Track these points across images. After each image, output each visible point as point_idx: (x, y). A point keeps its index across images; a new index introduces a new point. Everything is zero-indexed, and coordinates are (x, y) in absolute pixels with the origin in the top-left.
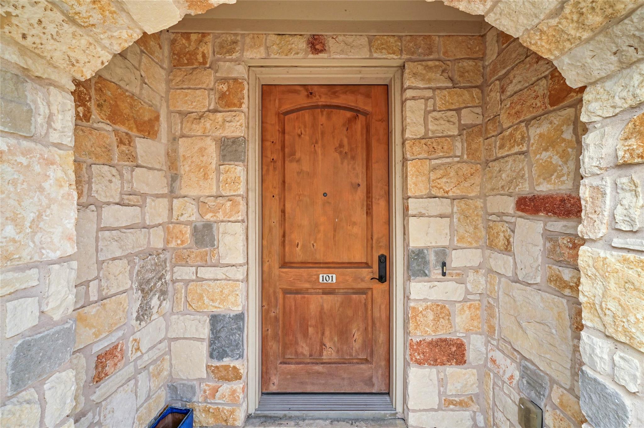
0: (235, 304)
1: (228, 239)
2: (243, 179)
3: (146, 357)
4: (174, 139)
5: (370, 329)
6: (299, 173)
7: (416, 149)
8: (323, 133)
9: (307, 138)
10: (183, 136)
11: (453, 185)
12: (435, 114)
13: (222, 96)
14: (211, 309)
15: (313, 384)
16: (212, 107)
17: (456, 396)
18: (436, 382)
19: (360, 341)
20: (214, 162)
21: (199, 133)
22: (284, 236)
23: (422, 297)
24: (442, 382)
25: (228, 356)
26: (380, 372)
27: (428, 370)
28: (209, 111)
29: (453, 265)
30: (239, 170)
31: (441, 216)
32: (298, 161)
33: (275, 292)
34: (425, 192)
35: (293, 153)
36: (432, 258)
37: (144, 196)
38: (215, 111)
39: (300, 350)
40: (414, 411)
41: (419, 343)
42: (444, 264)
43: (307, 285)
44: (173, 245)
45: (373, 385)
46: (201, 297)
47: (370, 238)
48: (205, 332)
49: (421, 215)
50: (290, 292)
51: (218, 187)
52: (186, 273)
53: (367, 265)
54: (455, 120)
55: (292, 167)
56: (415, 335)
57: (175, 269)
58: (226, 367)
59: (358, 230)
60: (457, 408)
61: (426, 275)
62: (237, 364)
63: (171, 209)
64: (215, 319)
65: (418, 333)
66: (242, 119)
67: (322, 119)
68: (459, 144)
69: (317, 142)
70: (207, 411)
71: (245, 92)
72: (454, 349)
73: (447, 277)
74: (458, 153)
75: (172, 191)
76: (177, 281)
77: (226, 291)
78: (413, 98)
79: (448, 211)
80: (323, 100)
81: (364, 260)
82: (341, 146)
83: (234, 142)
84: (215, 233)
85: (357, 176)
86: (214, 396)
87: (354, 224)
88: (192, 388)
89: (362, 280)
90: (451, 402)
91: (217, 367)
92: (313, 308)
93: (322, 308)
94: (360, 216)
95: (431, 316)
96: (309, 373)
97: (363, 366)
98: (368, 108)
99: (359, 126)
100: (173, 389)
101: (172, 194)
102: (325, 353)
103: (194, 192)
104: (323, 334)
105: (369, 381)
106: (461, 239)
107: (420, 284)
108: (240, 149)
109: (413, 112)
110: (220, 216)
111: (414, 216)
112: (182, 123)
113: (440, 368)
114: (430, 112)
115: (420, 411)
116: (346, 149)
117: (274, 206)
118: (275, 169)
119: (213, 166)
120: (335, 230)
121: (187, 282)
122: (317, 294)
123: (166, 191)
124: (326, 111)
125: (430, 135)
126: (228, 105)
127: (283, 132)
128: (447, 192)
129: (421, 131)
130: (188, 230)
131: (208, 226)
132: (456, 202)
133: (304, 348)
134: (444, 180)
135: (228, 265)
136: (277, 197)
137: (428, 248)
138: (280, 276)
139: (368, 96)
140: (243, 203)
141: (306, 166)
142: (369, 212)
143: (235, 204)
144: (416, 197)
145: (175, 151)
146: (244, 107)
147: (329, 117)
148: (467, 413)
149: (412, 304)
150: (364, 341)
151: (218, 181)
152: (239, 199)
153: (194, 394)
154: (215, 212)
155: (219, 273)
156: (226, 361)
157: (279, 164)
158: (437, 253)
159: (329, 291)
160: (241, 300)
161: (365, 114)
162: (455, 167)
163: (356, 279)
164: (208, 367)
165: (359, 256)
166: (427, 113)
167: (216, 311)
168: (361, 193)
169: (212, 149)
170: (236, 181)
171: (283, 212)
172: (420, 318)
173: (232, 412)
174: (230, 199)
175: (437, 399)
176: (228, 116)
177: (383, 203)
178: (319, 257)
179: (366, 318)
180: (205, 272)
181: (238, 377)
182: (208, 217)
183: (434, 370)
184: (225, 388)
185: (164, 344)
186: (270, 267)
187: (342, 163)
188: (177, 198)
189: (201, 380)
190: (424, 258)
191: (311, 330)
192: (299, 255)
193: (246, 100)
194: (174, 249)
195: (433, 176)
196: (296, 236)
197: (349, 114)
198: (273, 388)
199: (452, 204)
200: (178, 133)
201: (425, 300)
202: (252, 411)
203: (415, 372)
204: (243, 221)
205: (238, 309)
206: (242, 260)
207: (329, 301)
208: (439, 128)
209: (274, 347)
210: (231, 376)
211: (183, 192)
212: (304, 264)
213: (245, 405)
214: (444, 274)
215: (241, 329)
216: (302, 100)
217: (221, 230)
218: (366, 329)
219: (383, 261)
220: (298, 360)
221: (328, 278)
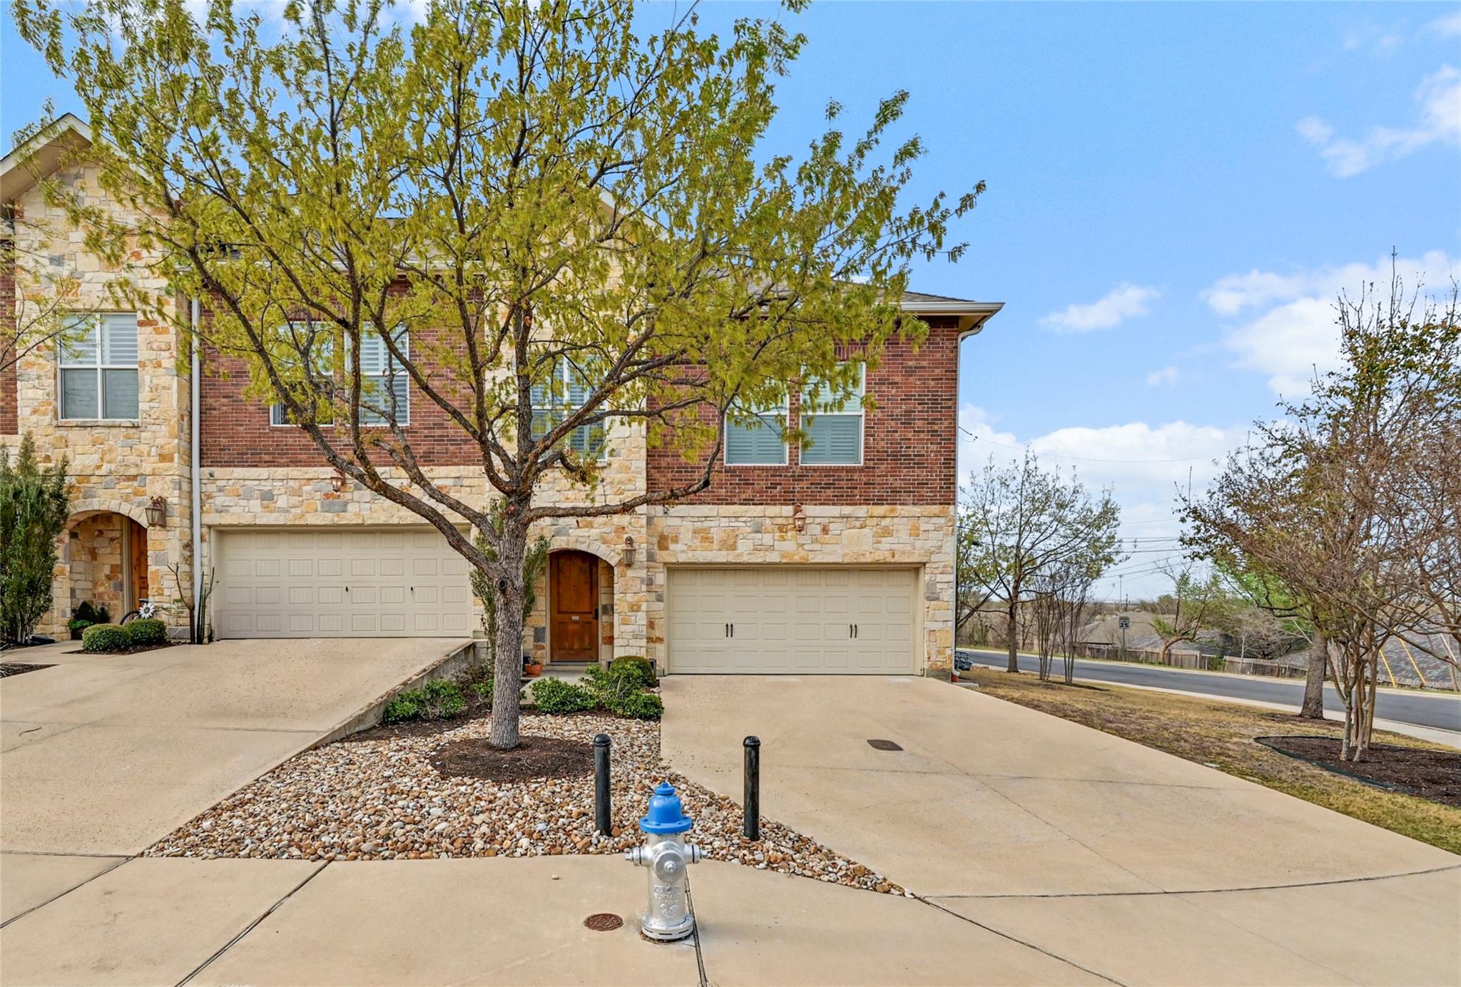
0: (542, 624)
6: (565, 578)
14: (535, 626)
15: (570, 658)
19: (587, 642)
22: (559, 602)
25: (540, 642)
26: (596, 653)
30: (544, 578)
32: (565, 573)
33: (556, 623)
34: (606, 585)
36: (609, 608)
39: (565, 644)
43: (568, 621)
46: (531, 621)
47: (591, 603)
48: (533, 634)
49: (605, 593)
50: (561, 622)
53: (590, 613)
55: (562, 576)
58: (540, 646)
59: (586, 600)
61: (607, 614)
62: (543, 645)
64: (536, 629)
68: (609, 575)
77: (539, 620)
81: (589, 611)
84: (536, 600)
86: (536, 655)
87: (585, 597)
89: (587, 619)
91: (537, 645)
92: (570, 629)
93: (573, 629)
94: (588, 594)
97: (589, 651)
102: (574, 646)
104: (574, 639)
105: (592, 657)
109: (599, 565)
111: (603, 594)
114: (603, 566)
117: (555, 590)
118: (555, 576)
120: (578, 600)
122: (571, 624)
125: (603, 572)
133: (567, 645)
135: (540, 611)
136: (556, 587)
137: (608, 604)
138: (558, 617)
141: (568, 575)
142: (591, 593)
143: (542, 590)
144: (604, 587)
150: (589, 642)
155: (537, 614)
156: (540, 644)
157: (557, 574)
158: (610, 606)
159: (576, 622)
160: (544, 623)
163: (585, 618)
164: (535, 645)
165: (587, 610)
167: (537, 626)
168: (588, 585)
171: (558, 593)
173: (542, 661)
177: (596, 589)
178: (572, 610)
179: (589, 633)
181: (543, 648)
184: (539, 652)
186: (554, 613)
189: (531, 649)
190: (607, 608)
191: (569, 638)
192: (564, 609)
195: (609, 580)
196: (564, 602)
198: (555, 657)
201: (607, 622)
202: (548, 663)
205: (543, 626)
206: (545, 609)
207: (576, 627)
208: (605, 570)
209: (556, 643)
210: (541, 648)
212: (566, 613)
213: (546, 659)
215: (544, 633)
217: (538, 599)
218: (590, 637)
219: (597, 611)
220: (564, 649)
221: (575, 618)
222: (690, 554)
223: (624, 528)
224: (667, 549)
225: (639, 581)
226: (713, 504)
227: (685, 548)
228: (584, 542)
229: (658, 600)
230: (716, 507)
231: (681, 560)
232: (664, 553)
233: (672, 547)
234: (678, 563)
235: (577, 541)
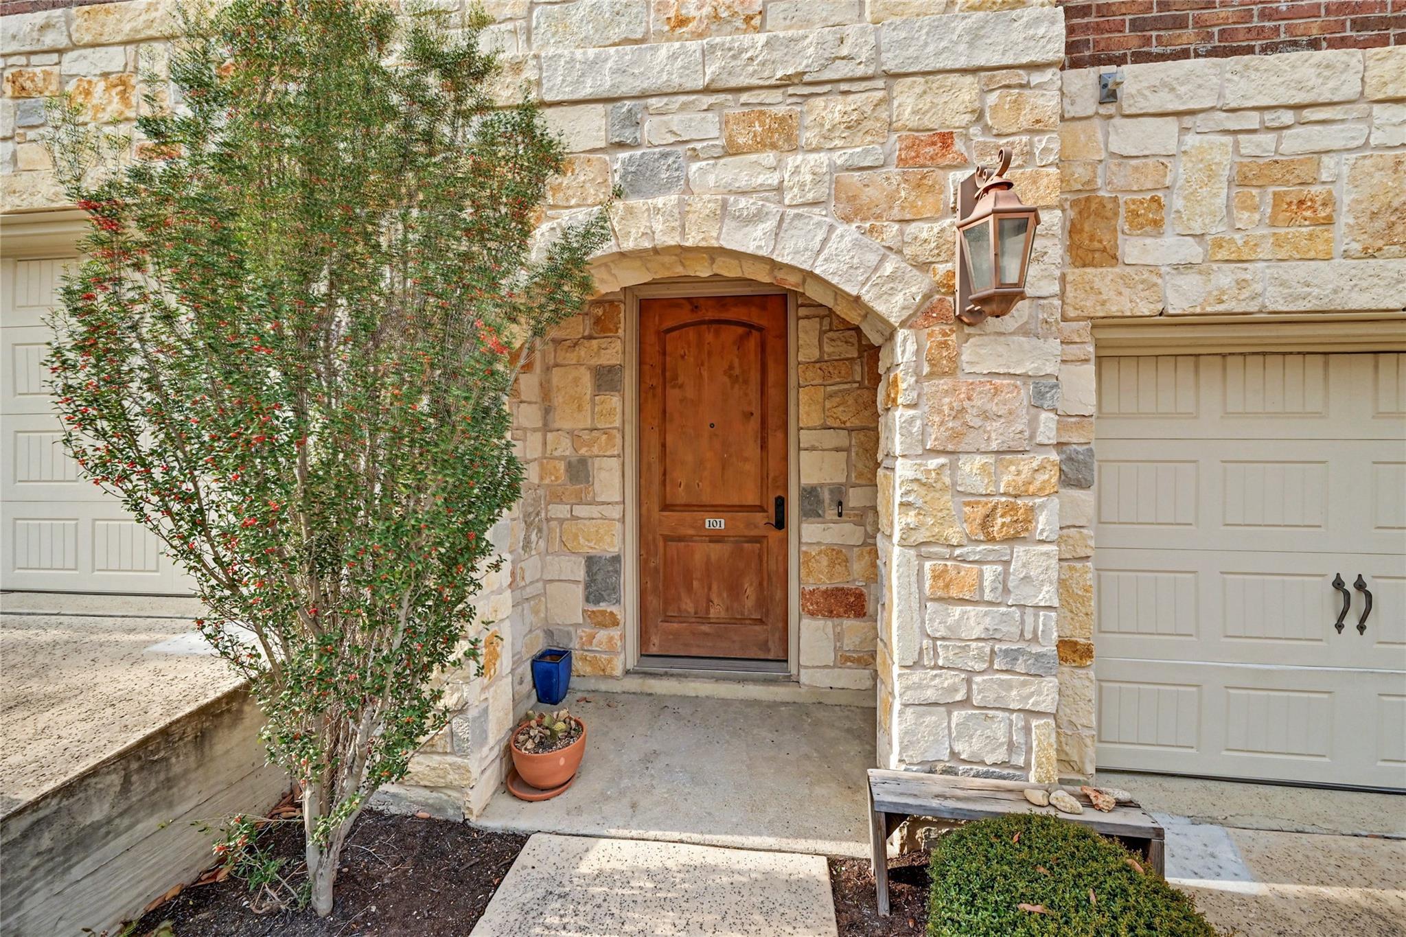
0: (612, 544)
1: (603, 475)
2: (619, 410)
3: (528, 590)
4: (548, 369)
5: (765, 584)
6: (681, 401)
7: (809, 374)
8: (710, 353)
9: (692, 359)
10: (557, 365)
11: (851, 414)
12: (831, 334)
13: (598, 321)
14: (586, 550)
15: (698, 646)
16: (586, 333)
17: (854, 651)
18: (832, 636)
19: (753, 598)
20: (589, 392)
21: (574, 362)
22: (665, 474)
23: (814, 541)
24: (838, 637)
25: (604, 600)
26: (777, 635)
27: (822, 622)
28: (584, 338)
29: (851, 505)
30: (615, 401)
31: (837, 450)
32: (681, 387)
33: (654, 539)
34: (818, 423)
35: (675, 378)
36: (826, 496)
37: (525, 429)
38: (590, 338)
39: (683, 607)
40: (806, 667)
41: (812, 593)
42: (840, 504)
43: (691, 532)
44: (547, 481)
45: (769, 650)
46: (576, 537)
47: (764, 478)
48: (581, 574)
49: (813, 448)
50: (673, 539)
51: (593, 419)
52: (560, 511)
53: (761, 509)
54: (855, 340)
55: (673, 394)
56: (807, 583)
57: (550, 507)
58: (603, 613)
59: (751, 468)
60: (855, 666)
61: (820, 516)
62: (614, 609)
63: (545, 443)
64: (591, 561)
65: (811, 581)
66: (618, 345)
67: (709, 337)
68: (858, 368)
69: (702, 364)
70: (584, 659)
71: (622, 315)
72: (852, 599)
73: (844, 518)
74: (858, 378)
75: (545, 424)
76: (552, 519)
77: (601, 531)
78: (807, 317)
79: (846, 443)
80: (710, 315)
81: (758, 503)
82: (731, 367)
83: (609, 371)
84: (590, 469)
85: (750, 403)
86: (591, 643)
87: (746, 460)
88: (569, 633)
89: (756, 527)
90: (848, 659)
91: (593, 612)
92: (698, 558)
93: (708, 557)
94: (753, 450)
95: (825, 562)
96: (694, 634)
97: (757, 628)
98: (763, 322)
99: (752, 343)
100: (549, 633)
101: (546, 428)
102: (712, 611)
103: (567, 425)
104: (710, 588)
105: (765, 646)
106: (860, 475)
107: (813, 526)
108: (616, 378)
109: (806, 332)
110: (595, 450)
111: (806, 449)
112: (555, 351)
113: (837, 621)
114: (825, 332)
115: (813, 667)
116: (737, 371)
117: (654, 439)
118: (654, 396)
119: (588, 397)
120: (723, 468)
121: (561, 521)
122: (702, 542)
123: (540, 424)
124: (714, 326)
125: (826, 358)
126: (604, 330)
127: (664, 354)
128: (844, 423)
129: (816, 354)
130: (562, 466)
131: (583, 461)
132: (853, 434)
133: (688, 606)
134: (841, 409)
135: (603, 503)
136: (657, 429)
137: (822, 485)
138: (660, 521)
139: (763, 308)
140: (619, 436)
141: (690, 393)
142: (764, 446)
143: (611, 438)
144: (809, 429)
145: (549, 381)
146: (621, 332)
147: (717, 333)
148: (867, 672)
149: (804, 548)
150: (758, 599)
151: (593, 412)
152: (615, 432)
153: (571, 639)
154: (590, 445)
155: (594, 511)
156: (603, 606)
157: (659, 390)
158: (831, 492)
159: (716, 538)
160: (617, 540)
161: (760, 329)
162: (855, 394)
163: (749, 525)
164: (584, 611)
165: (751, 499)
166: (822, 333)
167: (592, 552)
168: (754, 424)
169: (587, 379)
170: (611, 412)
171: (664, 446)
172: (813, 564)
173: (610, 661)
174: (605, 432)
175: (832, 655)
176: (604, 342)
177: (780, 435)
178: (706, 499)
179: (760, 571)
180: (580, 511)
181: (615, 623)
182: (583, 451)
183: (830, 623)
184: (602, 634)
185: (540, 585)
186: (649, 510)
187: (732, 388)
188: (551, 431)
189: (577, 625)
190: (817, 496)
191: (695, 583)
192: (681, 496)
193: (622, 325)
194: (548, 485)
195: (828, 405)
196: (680, 475)
197: (740, 330)
198: (654, 650)
199: (849, 435)
200: (552, 362)
201: (818, 543)
202: (630, 666)
203: (807, 622)
204: (619, 456)
205: (614, 550)
206: (618, 498)
207: (716, 550)
208: (837, 350)
209: (654, 602)
210: (608, 621)
211: (557, 426)
212: (687, 507)
213: (622, 656)
214: (840, 515)
215: (617, 572)
216: (686, 316)
217: (596, 466)
218: (761, 584)
219: (781, 504)
220: (681, 618)
221: (715, 523)
222: (1225, 278)
223: (945, 139)
224: (1113, 258)
225: (1025, 394)
226: (1343, 43)
227: (1192, 251)
228: (758, 217)
229: (1067, 481)
230: (1354, 56)
231: (1177, 305)
232: (1102, 277)
233: (1133, 249)
234: (1166, 321)
235: (723, 212)
